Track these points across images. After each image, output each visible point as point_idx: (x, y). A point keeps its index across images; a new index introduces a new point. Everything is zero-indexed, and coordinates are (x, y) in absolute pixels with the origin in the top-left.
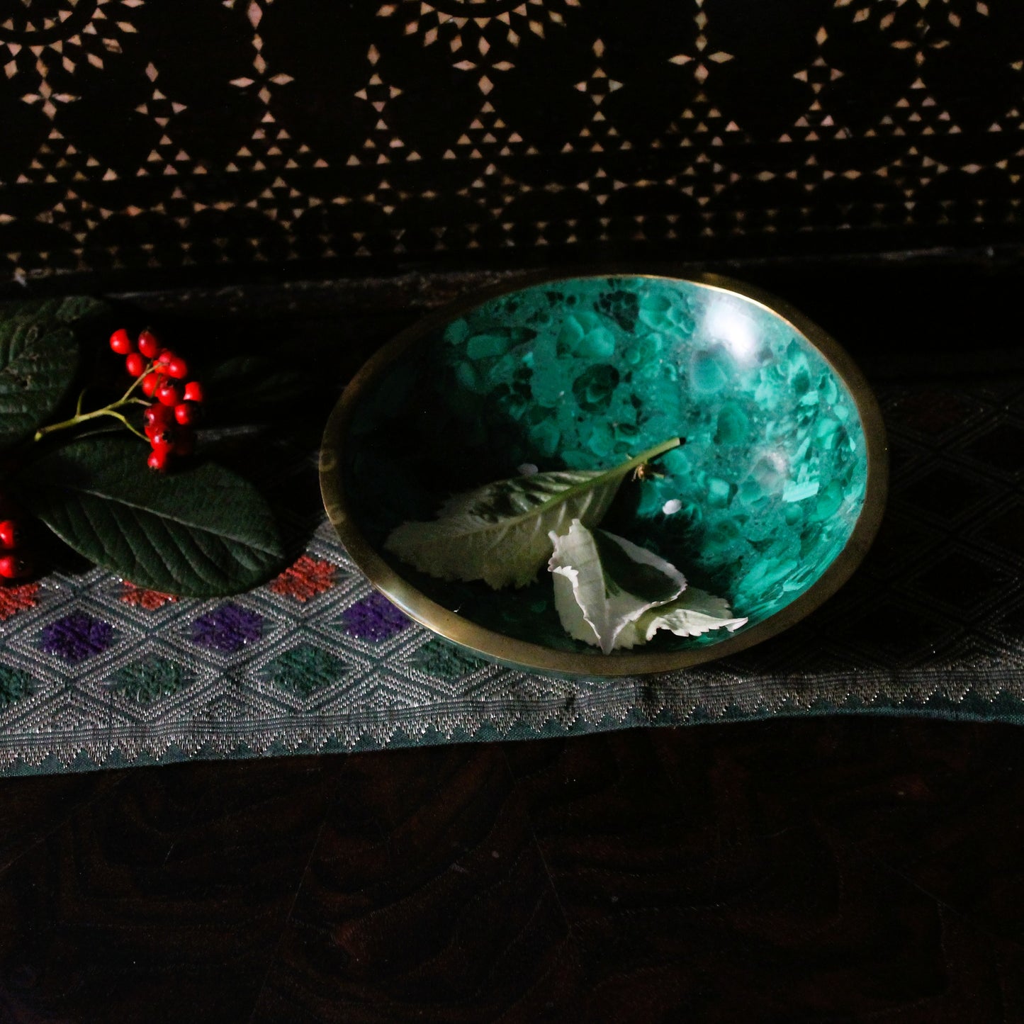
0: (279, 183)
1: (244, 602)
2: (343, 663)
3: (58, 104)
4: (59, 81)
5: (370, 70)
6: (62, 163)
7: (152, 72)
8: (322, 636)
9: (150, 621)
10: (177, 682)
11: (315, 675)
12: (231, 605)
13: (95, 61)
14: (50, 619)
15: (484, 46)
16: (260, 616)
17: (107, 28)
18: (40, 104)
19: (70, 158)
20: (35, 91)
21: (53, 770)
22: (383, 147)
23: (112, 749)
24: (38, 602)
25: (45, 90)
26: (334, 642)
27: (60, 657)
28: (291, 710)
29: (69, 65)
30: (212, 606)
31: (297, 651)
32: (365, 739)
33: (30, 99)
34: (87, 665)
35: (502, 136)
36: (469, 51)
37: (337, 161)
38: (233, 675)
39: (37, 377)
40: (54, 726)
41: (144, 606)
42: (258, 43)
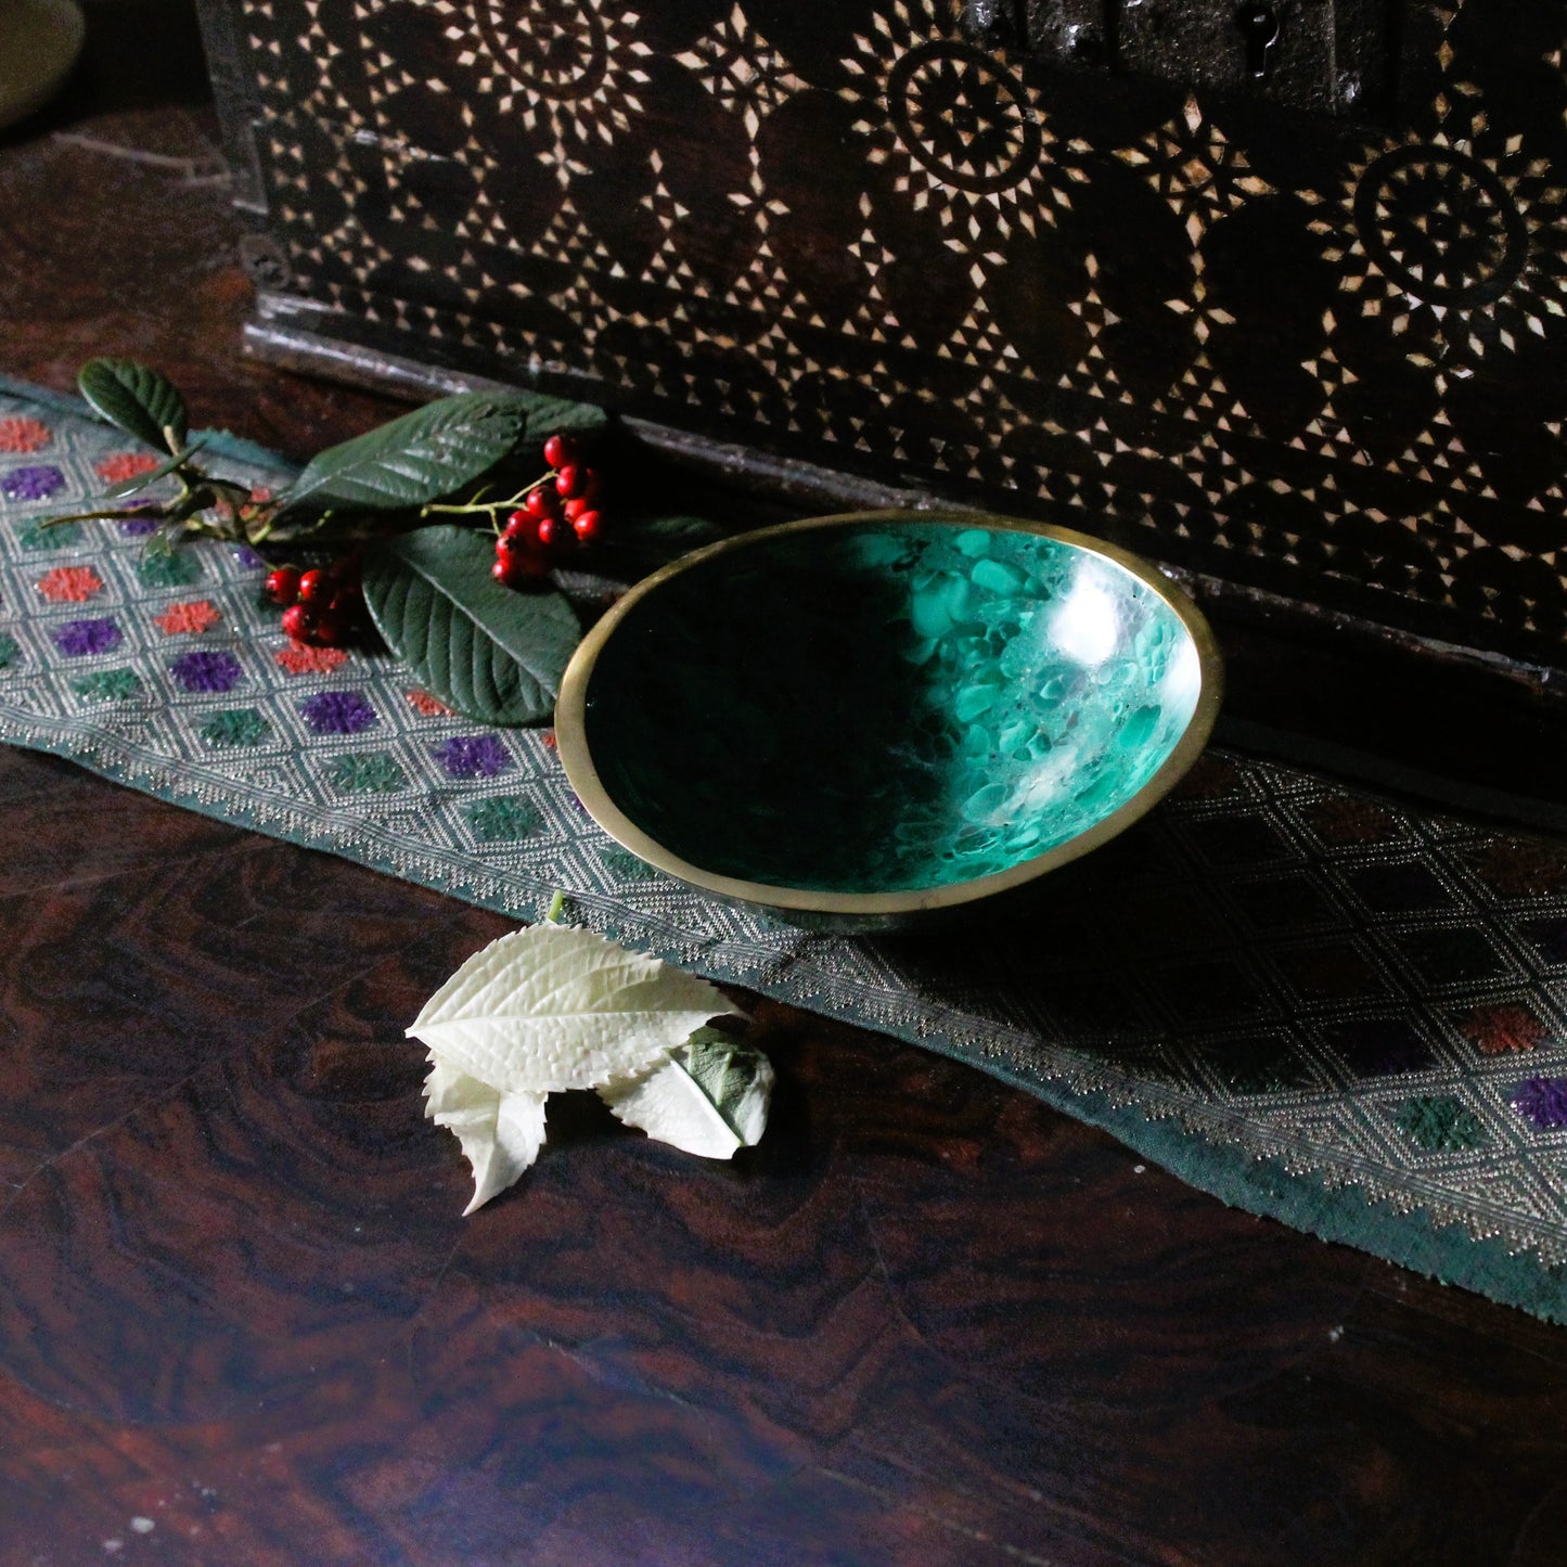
0: (777, 332)
1: (507, 739)
2: (544, 827)
3: (572, 173)
4: (574, 148)
5: (861, 223)
6: (573, 243)
7: (656, 162)
8: (548, 796)
9: (411, 723)
10: (385, 783)
11: (510, 825)
12: (494, 739)
13: (606, 134)
14: (329, 689)
15: (975, 229)
16: (511, 757)
17: (615, 99)
18: (554, 168)
19: (581, 238)
20: (550, 151)
21: (215, 814)
22: (877, 321)
23: (278, 817)
24: (334, 669)
25: (559, 151)
26: (554, 805)
27: (307, 724)
28: (459, 846)
29: (581, 131)
30: (479, 732)
31: (513, 800)
32: (497, 898)
33: (546, 158)
34: (324, 740)
35: (998, 343)
36: (959, 230)
37: (834, 322)
38: (437, 800)
39: (458, 455)
40: (249, 777)
41: (420, 709)
42: (754, 157)
